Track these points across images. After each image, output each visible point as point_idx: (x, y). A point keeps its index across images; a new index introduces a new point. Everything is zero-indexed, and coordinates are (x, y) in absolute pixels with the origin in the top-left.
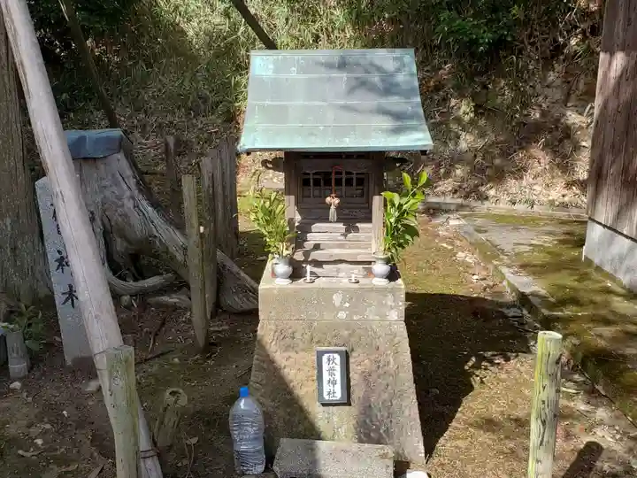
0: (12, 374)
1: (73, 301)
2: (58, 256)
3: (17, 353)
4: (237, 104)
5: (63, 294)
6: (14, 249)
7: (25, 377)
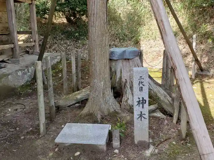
0: (114, 146)
1: (141, 118)
2: (138, 100)
3: (117, 138)
4: (140, 37)
5: (138, 115)
6: (103, 94)
7: (119, 148)
